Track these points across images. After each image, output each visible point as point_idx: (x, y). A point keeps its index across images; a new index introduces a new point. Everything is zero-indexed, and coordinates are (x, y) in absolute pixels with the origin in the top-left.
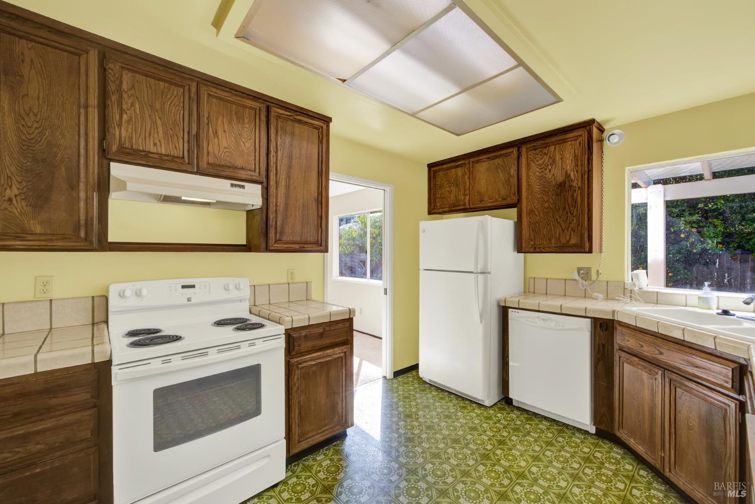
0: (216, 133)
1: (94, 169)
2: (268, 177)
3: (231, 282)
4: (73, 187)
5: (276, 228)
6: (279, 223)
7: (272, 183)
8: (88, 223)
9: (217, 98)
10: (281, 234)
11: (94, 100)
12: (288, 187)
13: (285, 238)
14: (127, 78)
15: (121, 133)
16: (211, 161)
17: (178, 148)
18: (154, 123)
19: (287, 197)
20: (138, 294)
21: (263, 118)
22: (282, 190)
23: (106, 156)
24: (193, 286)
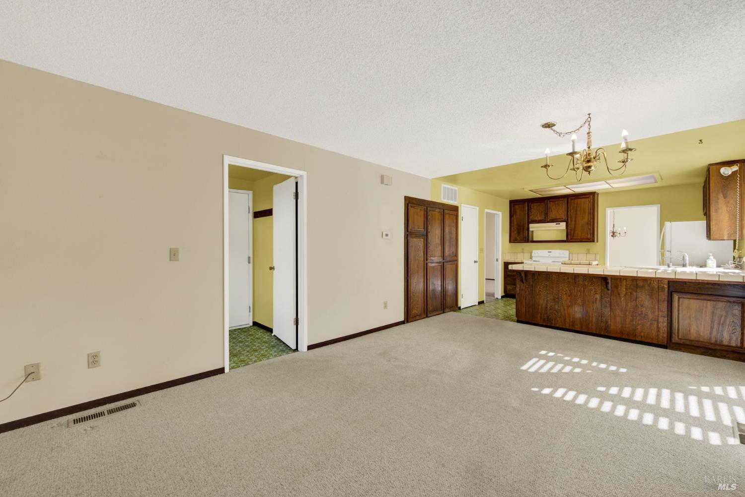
0: (552, 211)
1: (527, 226)
2: (568, 219)
3: (561, 251)
4: (523, 230)
5: (571, 235)
6: (572, 234)
7: (569, 221)
8: (526, 238)
9: (552, 201)
10: (573, 236)
11: (527, 212)
12: (575, 221)
13: (574, 238)
14: (532, 205)
15: (531, 218)
16: (550, 218)
17: (543, 217)
18: (537, 213)
19: (575, 224)
20: (538, 253)
21: (566, 202)
22: (573, 222)
23: (529, 223)
24: (550, 252)
